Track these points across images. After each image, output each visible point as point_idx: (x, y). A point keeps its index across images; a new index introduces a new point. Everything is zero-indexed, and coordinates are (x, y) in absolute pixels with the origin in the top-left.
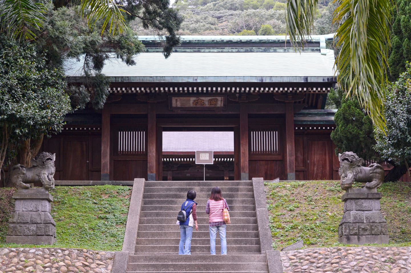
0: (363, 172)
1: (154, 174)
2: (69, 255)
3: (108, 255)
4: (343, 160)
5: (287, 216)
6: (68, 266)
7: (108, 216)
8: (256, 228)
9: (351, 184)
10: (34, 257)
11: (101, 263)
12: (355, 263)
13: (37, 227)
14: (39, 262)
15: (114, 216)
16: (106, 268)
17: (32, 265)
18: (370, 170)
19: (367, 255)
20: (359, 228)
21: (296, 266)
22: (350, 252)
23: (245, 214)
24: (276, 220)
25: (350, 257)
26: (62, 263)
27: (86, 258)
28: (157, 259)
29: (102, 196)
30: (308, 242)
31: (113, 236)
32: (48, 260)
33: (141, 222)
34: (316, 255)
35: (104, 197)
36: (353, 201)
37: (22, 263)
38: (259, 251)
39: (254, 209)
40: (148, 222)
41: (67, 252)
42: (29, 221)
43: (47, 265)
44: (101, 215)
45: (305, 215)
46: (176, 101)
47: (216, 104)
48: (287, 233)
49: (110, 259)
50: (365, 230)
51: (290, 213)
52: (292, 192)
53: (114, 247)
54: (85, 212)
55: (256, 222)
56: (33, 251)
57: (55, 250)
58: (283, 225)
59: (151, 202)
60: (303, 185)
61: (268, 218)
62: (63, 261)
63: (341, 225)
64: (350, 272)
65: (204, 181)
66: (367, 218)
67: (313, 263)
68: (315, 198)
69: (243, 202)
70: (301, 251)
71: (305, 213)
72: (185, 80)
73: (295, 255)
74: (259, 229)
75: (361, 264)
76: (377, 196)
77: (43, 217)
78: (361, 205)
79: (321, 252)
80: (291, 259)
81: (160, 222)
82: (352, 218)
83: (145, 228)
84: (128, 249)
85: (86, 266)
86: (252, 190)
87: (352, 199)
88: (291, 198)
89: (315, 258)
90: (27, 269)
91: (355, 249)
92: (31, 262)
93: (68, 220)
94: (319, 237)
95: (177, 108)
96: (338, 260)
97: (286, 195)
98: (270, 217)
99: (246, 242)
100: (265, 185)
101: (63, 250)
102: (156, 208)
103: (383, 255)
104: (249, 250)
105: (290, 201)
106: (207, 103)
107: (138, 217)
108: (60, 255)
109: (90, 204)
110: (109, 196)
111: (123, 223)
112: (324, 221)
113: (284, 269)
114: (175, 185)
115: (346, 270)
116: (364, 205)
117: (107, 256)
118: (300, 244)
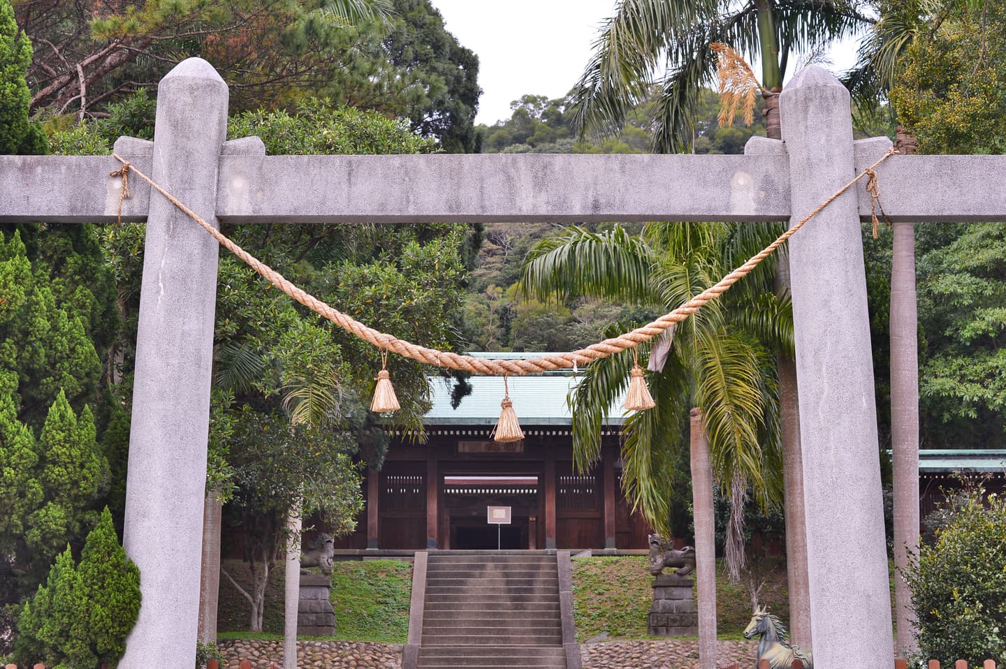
0: (674, 556)
1: (435, 539)
2: (357, 648)
3: (397, 648)
4: (652, 543)
5: (594, 601)
6: (357, 660)
7: (387, 600)
8: (558, 615)
9: (661, 570)
10: (320, 651)
11: (390, 657)
12: (656, 658)
13: (317, 617)
14: (327, 656)
15: (395, 600)
16: (396, 662)
17: (320, 660)
18: (682, 554)
19: (670, 650)
20: (668, 618)
21: (596, 660)
22: (652, 646)
23: (546, 599)
24: (582, 605)
25: (652, 651)
26: (351, 658)
27: (375, 652)
28: (449, 652)
29: (379, 574)
30: (615, 633)
31: (396, 624)
32: (335, 654)
33: (425, 608)
34: (617, 648)
35: (381, 576)
36: (662, 589)
37: (310, 657)
38: (560, 642)
39: (557, 591)
40: (435, 607)
41: (354, 646)
42: (308, 610)
43: (335, 659)
44: (379, 599)
45: (616, 600)
46: (464, 445)
47: (514, 449)
48: (593, 622)
49: (399, 652)
50: (674, 621)
51: (598, 597)
52: (603, 570)
53: (399, 638)
54: (361, 596)
55: (558, 607)
56: (318, 644)
57: (342, 643)
58: (589, 612)
59: (437, 583)
60: (617, 561)
61: (572, 604)
62: (352, 655)
63: (649, 615)
64: (650, 667)
65: (499, 550)
66: (677, 607)
67: (614, 657)
68: (630, 578)
69: (545, 582)
70: (602, 644)
71: (616, 598)
72: (475, 423)
73: (595, 649)
74: (562, 617)
75: (663, 659)
76: (689, 584)
77: (323, 606)
78: (671, 594)
79: (622, 645)
80: (591, 653)
81: (449, 607)
82: (661, 608)
83: (431, 615)
84: (415, 640)
85: (376, 660)
86: (555, 567)
87: (660, 586)
88: (602, 578)
89: (616, 652)
90: (316, 663)
91: (659, 643)
92: (318, 655)
93: (342, 605)
94: (629, 626)
95: (464, 454)
96: (639, 655)
97: (596, 575)
98: (575, 602)
99: (546, 632)
100: (572, 561)
101: (350, 644)
102: (442, 590)
103: (687, 649)
104: (549, 641)
105: (600, 582)
106: (503, 448)
107: (423, 601)
108: (348, 648)
109: (366, 586)
110: (387, 575)
111: (407, 609)
112: (636, 607)
113: (583, 663)
114: (463, 560)
115: (645, 665)
116: (674, 593)
117: (395, 649)
118: (604, 635)
